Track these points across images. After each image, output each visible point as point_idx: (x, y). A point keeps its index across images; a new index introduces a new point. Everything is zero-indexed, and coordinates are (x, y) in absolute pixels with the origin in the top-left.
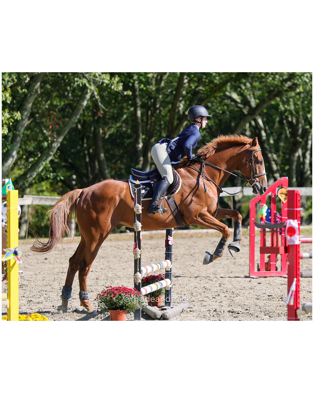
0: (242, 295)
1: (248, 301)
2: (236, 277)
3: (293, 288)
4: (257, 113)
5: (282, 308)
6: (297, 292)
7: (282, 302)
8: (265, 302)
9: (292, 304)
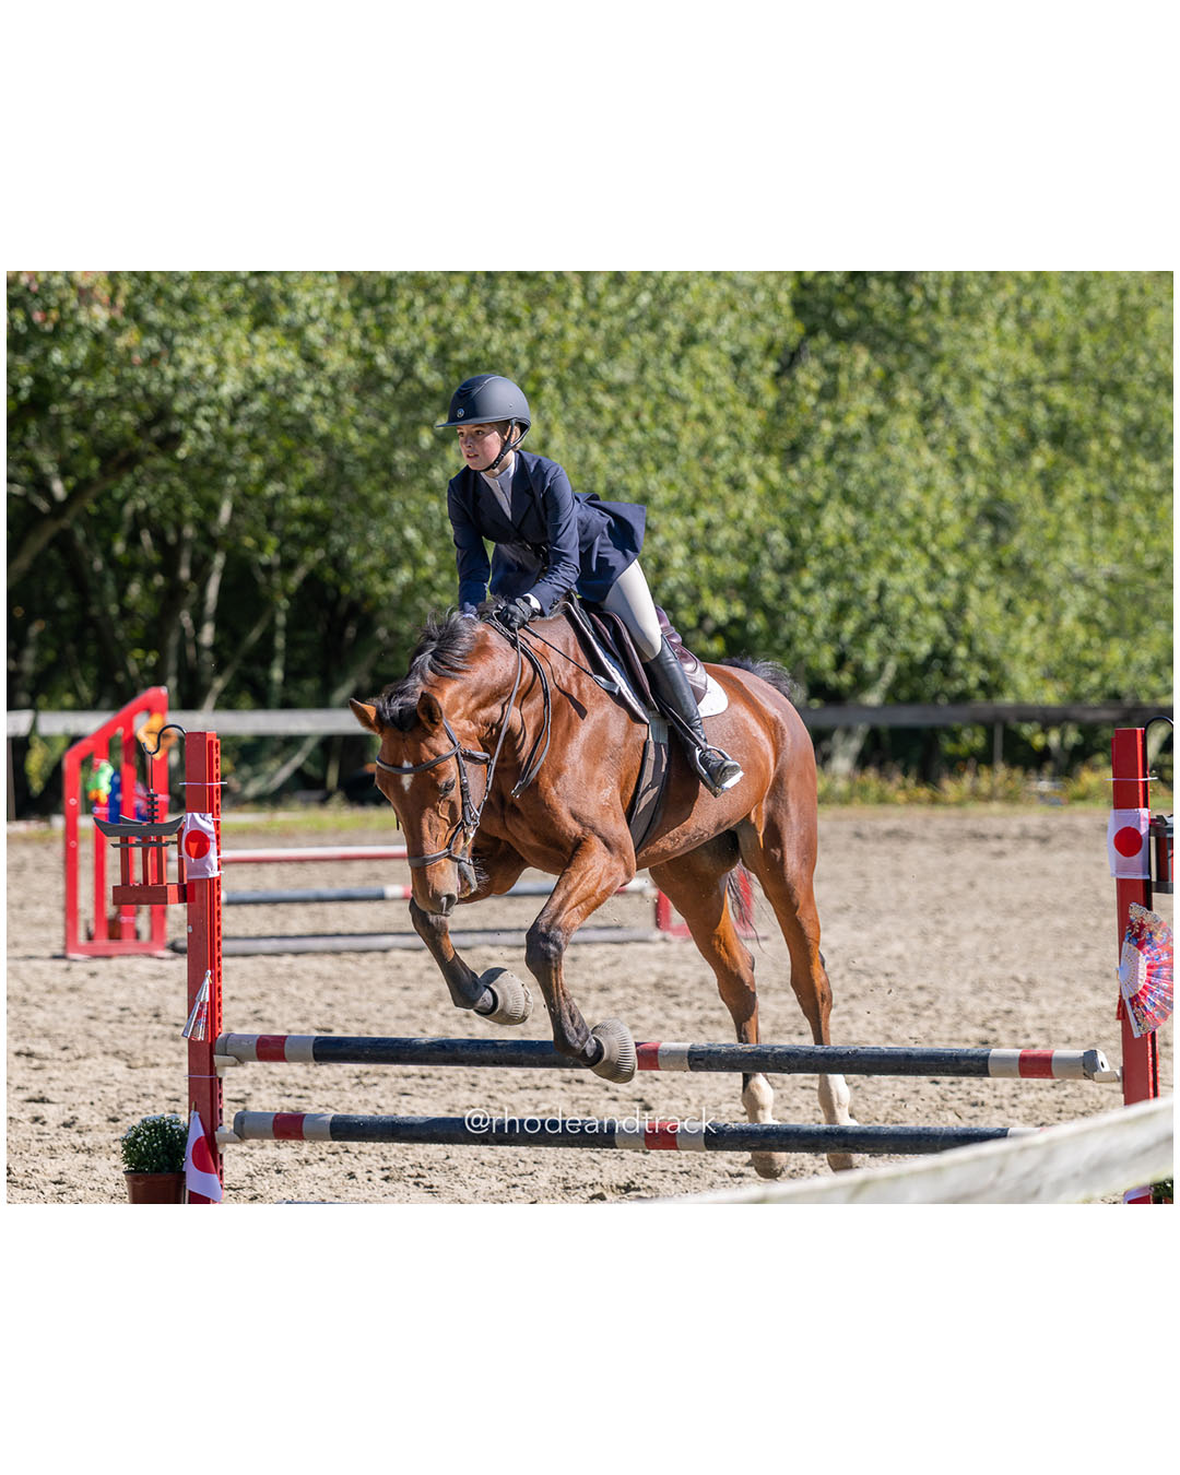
0: (49, 1007)
1: (67, 1025)
2: (31, 957)
3: (205, 995)
4: (72, 512)
5: (158, 1042)
6: (215, 1004)
7: (158, 1027)
8: (112, 1026)
9: (200, 1038)
